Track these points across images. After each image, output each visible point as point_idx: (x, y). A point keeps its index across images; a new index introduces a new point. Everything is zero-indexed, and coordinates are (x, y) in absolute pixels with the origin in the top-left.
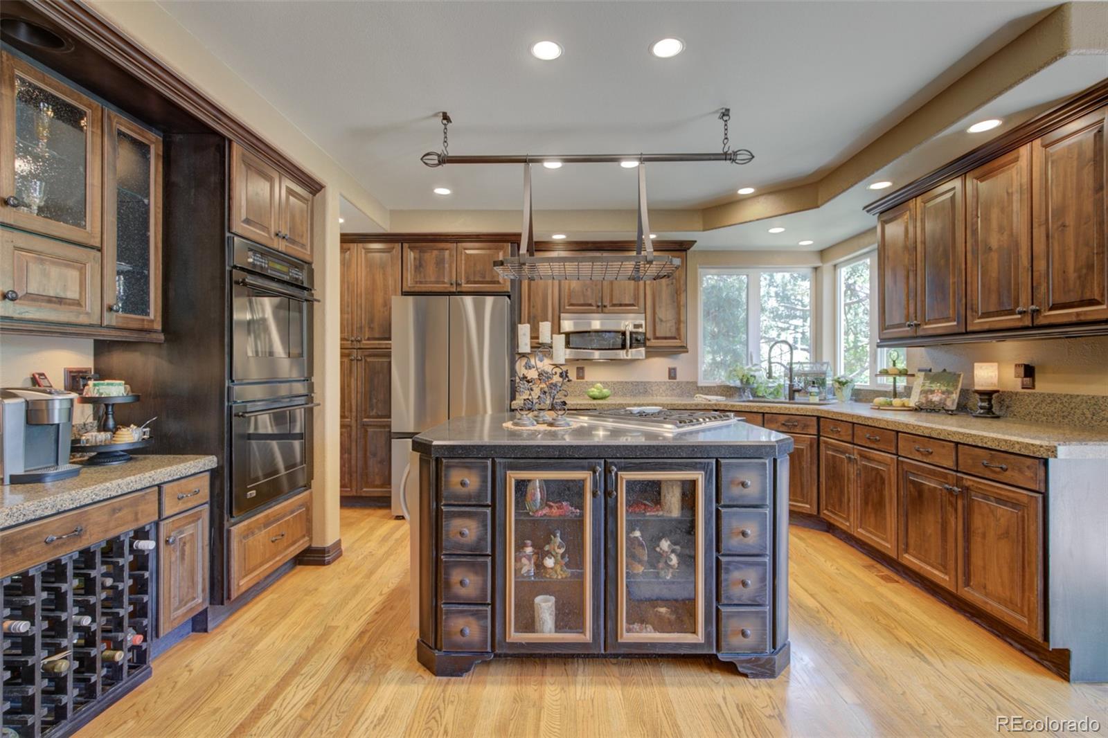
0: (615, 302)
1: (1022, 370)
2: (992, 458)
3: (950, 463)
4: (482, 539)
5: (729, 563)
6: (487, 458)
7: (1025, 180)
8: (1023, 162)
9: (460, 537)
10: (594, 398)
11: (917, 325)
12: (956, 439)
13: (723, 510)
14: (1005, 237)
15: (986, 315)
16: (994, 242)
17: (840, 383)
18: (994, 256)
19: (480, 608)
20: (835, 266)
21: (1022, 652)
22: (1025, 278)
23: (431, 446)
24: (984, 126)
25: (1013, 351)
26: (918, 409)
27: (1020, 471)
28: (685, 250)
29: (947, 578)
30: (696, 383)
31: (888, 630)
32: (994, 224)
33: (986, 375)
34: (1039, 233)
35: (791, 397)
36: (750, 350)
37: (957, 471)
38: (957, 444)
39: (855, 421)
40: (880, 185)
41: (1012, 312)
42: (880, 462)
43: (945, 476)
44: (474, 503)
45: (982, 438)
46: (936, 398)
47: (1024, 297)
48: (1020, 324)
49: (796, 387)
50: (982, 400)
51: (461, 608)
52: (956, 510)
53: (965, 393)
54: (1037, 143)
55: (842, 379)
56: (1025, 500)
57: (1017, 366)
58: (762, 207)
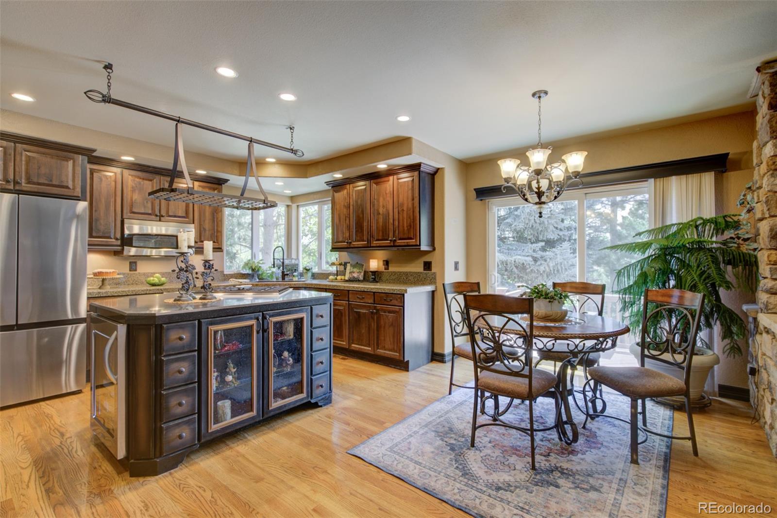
0: (170, 214)
1: (385, 262)
2: (387, 296)
3: (372, 301)
4: (192, 373)
5: (315, 355)
6: (195, 320)
7: (391, 189)
8: (391, 182)
9: (179, 375)
10: (153, 285)
11: (350, 243)
12: (374, 291)
13: (313, 330)
14: (385, 210)
15: (378, 240)
16: (381, 212)
17: (306, 269)
18: (381, 217)
19: (191, 417)
20: (298, 206)
21: (395, 368)
22: (391, 227)
23: (156, 316)
24: (382, 166)
25: (382, 254)
26: (349, 281)
27: (397, 300)
28: (221, 184)
29: (370, 349)
30: (223, 272)
31: (356, 375)
32: (381, 204)
33: (374, 264)
34: (396, 211)
35: (283, 278)
36: (254, 251)
37: (374, 304)
38: (374, 293)
39: (327, 287)
40: (338, 176)
41: (387, 240)
42: (340, 306)
43: (369, 307)
44: (186, 350)
45: (384, 289)
46: (355, 275)
47: (391, 234)
48: (389, 244)
49: (286, 273)
50: (373, 275)
51: (177, 422)
52: (374, 320)
53: (366, 273)
54: (395, 177)
55: (307, 268)
56: (398, 310)
57: (384, 261)
58: (277, 170)
